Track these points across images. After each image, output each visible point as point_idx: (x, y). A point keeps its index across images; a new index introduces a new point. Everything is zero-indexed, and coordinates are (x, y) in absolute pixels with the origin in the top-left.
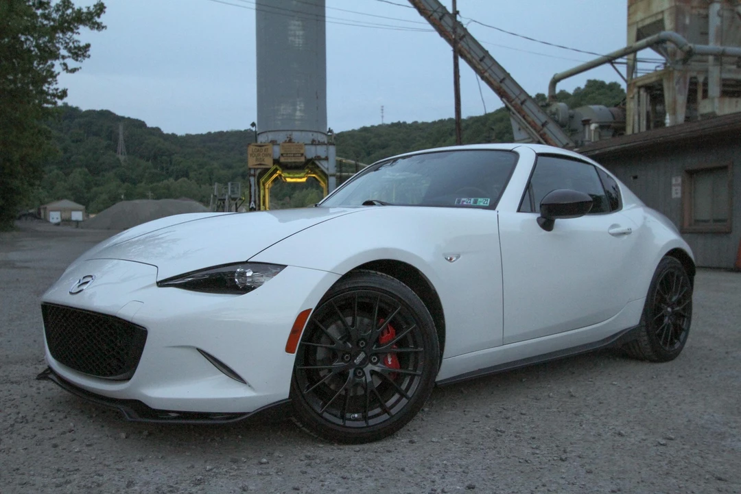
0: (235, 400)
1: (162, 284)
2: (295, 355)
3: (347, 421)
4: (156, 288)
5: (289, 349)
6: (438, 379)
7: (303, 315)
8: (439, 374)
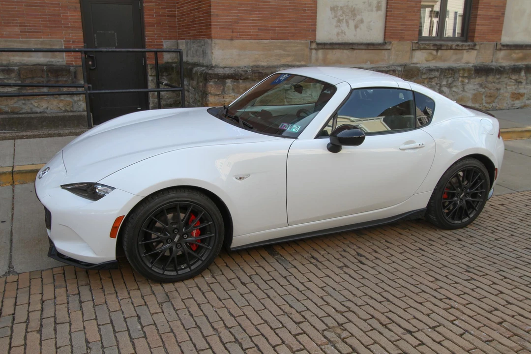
0: (88, 257)
1: (64, 187)
2: (116, 239)
3: (179, 272)
4: (60, 188)
5: (112, 235)
6: (232, 247)
7: (118, 220)
8: (232, 244)
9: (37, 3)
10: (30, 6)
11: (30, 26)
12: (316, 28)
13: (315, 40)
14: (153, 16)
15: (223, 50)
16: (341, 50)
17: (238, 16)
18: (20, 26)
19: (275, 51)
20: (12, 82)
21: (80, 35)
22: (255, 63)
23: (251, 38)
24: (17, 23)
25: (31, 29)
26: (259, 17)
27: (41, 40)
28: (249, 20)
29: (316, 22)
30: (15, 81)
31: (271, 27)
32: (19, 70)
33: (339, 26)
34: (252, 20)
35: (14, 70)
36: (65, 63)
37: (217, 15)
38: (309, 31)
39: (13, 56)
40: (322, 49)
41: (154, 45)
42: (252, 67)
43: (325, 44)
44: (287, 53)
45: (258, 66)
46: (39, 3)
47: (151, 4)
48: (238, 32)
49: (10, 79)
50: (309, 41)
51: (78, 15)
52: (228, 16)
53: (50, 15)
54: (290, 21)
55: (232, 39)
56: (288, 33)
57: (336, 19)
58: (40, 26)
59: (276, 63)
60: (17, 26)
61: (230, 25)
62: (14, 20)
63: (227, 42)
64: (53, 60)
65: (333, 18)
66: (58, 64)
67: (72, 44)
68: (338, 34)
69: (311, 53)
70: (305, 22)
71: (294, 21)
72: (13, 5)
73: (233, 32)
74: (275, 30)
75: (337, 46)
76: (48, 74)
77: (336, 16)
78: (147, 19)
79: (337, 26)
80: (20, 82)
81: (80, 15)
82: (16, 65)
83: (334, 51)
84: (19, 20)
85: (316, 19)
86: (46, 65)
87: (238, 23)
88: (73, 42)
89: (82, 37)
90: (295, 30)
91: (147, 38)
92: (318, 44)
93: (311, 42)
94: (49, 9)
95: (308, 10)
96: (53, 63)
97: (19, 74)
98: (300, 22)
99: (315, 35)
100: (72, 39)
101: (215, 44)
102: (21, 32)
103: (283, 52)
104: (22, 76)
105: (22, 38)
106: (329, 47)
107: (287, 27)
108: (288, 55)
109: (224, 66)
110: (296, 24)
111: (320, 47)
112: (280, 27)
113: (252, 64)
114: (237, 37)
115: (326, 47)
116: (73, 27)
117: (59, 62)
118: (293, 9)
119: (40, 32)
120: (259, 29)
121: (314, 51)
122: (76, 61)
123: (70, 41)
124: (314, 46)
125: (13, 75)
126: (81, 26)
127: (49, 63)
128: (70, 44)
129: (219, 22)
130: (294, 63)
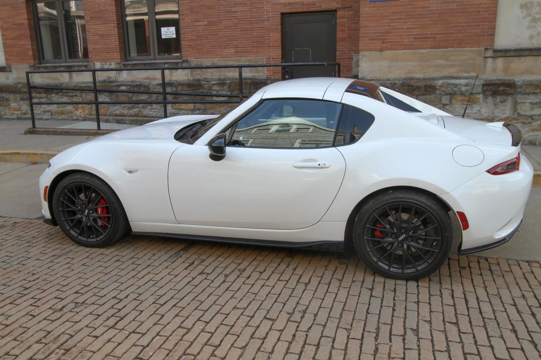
2: (47, 203)
8: (132, 228)
9: (248, 28)
10: (243, 31)
11: (242, 47)
12: (494, 32)
13: (493, 46)
14: (345, 31)
15: (371, 62)
16: (534, 58)
17: (390, 26)
18: (235, 48)
19: (435, 61)
20: (224, 93)
21: (278, 52)
22: (409, 76)
23: (405, 48)
24: (233, 45)
25: (242, 50)
26: (415, 25)
27: (249, 58)
28: (404, 29)
29: (495, 25)
30: (226, 92)
31: (431, 34)
32: (230, 83)
33: (535, 27)
34: (407, 29)
35: (226, 83)
36: (265, 77)
37: (366, 27)
38: (484, 36)
39: (229, 72)
40: (502, 56)
41: (343, 59)
42: (404, 79)
43: (506, 51)
44: (450, 63)
45: (412, 79)
46: (251, 28)
47: (343, 20)
48: (389, 42)
49: (223, 90)
50: (483, 48)
51: (278, 36)
52: (378, 26)
53: (257, 37)
54: (456, 26)
55: (382, 50)
56: (453, 40)
57: (529, 18)
58: (249, 47)
59: (435, 75)
60: (233, 48)
61: (380, 36)
62: (231, 43)
63: (377, 54)
64: (256, 74)
65: (524, 18)
66: (260, 78)
67: (272, 61)
68: (531, 37)
69: (485, 62)
70: (479, 25)
71: (463, 26)
72: (231, 31)
73: (383, 43)
74: (436, 37)
75: (527, 53)
76: (250, 87)
77: (529, 15)
78: (339, 35)
79: (529, 28)
80: (229, 93)
81: (280, 35)
82: (229, 79)
83: (523, 59)
84: (234, 43)
85: (495, 21)
86: (251, 79)
87: (390, 33)
88: (273, 58)
89: (280, 54)
90: (464, 36)
91: (337, 53)
92: (495, 51)
93: (486, 49)
94: (257, 32)
95: (483, 11)
96: (257, 78)
97: (230, 87)
98: (470, 26)
99: (493, 40)
100: (273, 56)
101: (363, 56)
102: (235, 52)
103: (445, 63)
104: (231, 89)
105: (236, 57)
106: (512, 54)
107: (452, 33)
108: (453, 66)
109: (371, 78)
110: (465, 29)
111: (499, 54)
112: (443, 34)
113: (404, 76)
114: (387, 48)
115: (508, 54)
116: (273, 46)
117: (261, 76)
118: (461, 12)
119: (249, 52)
120: (414, 38)
121: (490, 61)
122: (274, 75)
123: (270, 58)
124: (490, 53)
125: (225, 87)
126: (280, 45)
127: (253, 77)
128: (270, 61)
129: (368, 33)
130: (460, 75)
